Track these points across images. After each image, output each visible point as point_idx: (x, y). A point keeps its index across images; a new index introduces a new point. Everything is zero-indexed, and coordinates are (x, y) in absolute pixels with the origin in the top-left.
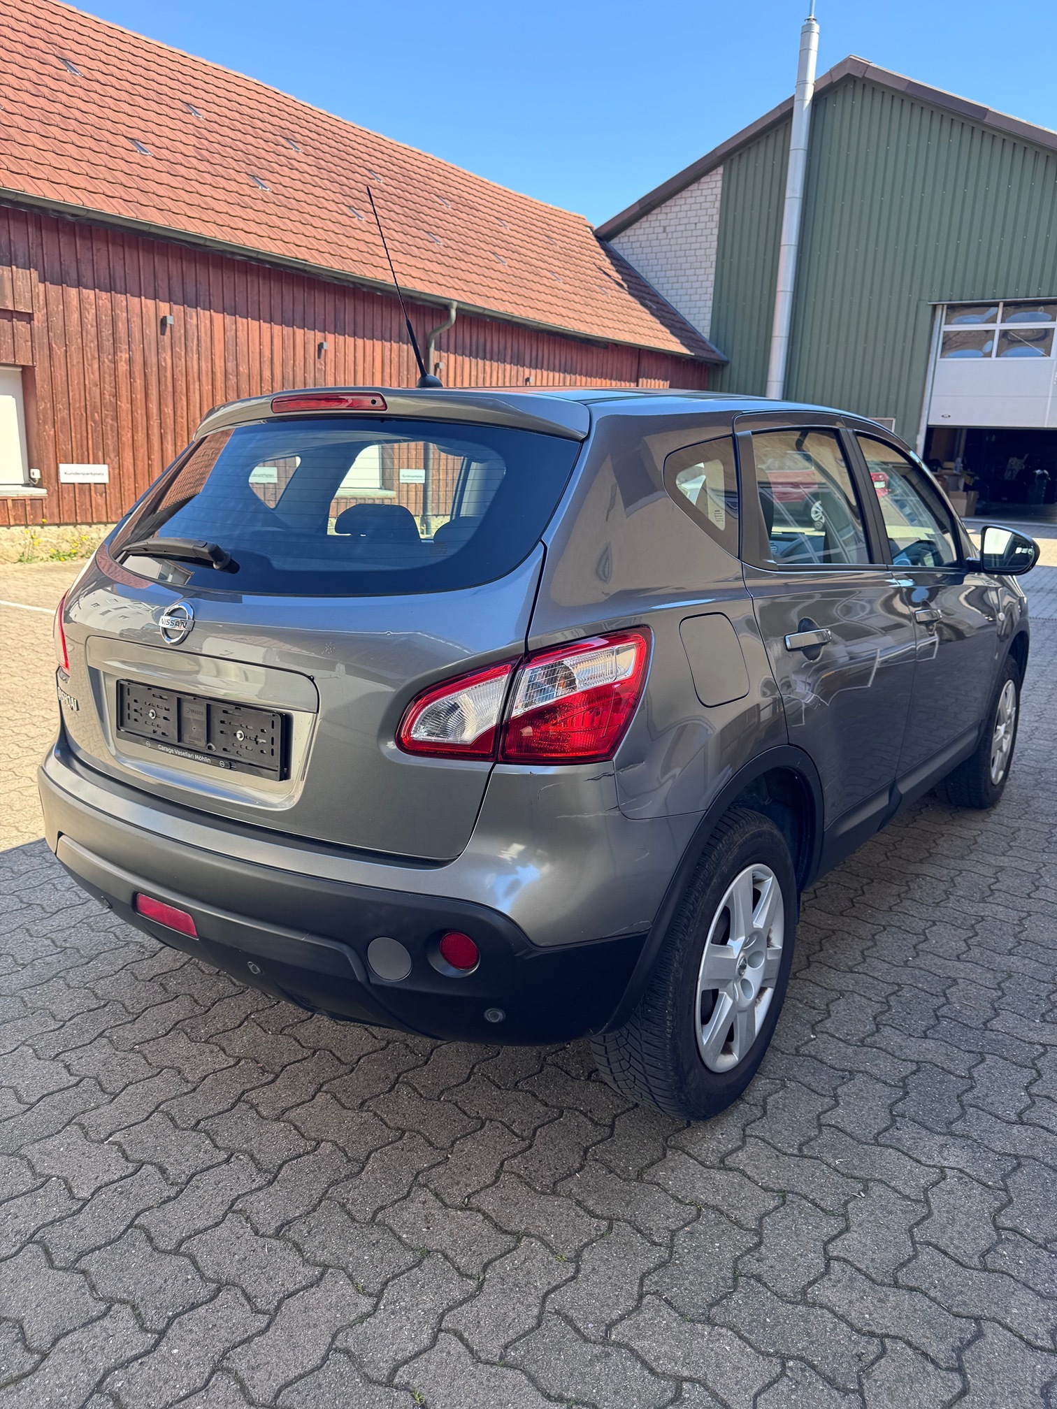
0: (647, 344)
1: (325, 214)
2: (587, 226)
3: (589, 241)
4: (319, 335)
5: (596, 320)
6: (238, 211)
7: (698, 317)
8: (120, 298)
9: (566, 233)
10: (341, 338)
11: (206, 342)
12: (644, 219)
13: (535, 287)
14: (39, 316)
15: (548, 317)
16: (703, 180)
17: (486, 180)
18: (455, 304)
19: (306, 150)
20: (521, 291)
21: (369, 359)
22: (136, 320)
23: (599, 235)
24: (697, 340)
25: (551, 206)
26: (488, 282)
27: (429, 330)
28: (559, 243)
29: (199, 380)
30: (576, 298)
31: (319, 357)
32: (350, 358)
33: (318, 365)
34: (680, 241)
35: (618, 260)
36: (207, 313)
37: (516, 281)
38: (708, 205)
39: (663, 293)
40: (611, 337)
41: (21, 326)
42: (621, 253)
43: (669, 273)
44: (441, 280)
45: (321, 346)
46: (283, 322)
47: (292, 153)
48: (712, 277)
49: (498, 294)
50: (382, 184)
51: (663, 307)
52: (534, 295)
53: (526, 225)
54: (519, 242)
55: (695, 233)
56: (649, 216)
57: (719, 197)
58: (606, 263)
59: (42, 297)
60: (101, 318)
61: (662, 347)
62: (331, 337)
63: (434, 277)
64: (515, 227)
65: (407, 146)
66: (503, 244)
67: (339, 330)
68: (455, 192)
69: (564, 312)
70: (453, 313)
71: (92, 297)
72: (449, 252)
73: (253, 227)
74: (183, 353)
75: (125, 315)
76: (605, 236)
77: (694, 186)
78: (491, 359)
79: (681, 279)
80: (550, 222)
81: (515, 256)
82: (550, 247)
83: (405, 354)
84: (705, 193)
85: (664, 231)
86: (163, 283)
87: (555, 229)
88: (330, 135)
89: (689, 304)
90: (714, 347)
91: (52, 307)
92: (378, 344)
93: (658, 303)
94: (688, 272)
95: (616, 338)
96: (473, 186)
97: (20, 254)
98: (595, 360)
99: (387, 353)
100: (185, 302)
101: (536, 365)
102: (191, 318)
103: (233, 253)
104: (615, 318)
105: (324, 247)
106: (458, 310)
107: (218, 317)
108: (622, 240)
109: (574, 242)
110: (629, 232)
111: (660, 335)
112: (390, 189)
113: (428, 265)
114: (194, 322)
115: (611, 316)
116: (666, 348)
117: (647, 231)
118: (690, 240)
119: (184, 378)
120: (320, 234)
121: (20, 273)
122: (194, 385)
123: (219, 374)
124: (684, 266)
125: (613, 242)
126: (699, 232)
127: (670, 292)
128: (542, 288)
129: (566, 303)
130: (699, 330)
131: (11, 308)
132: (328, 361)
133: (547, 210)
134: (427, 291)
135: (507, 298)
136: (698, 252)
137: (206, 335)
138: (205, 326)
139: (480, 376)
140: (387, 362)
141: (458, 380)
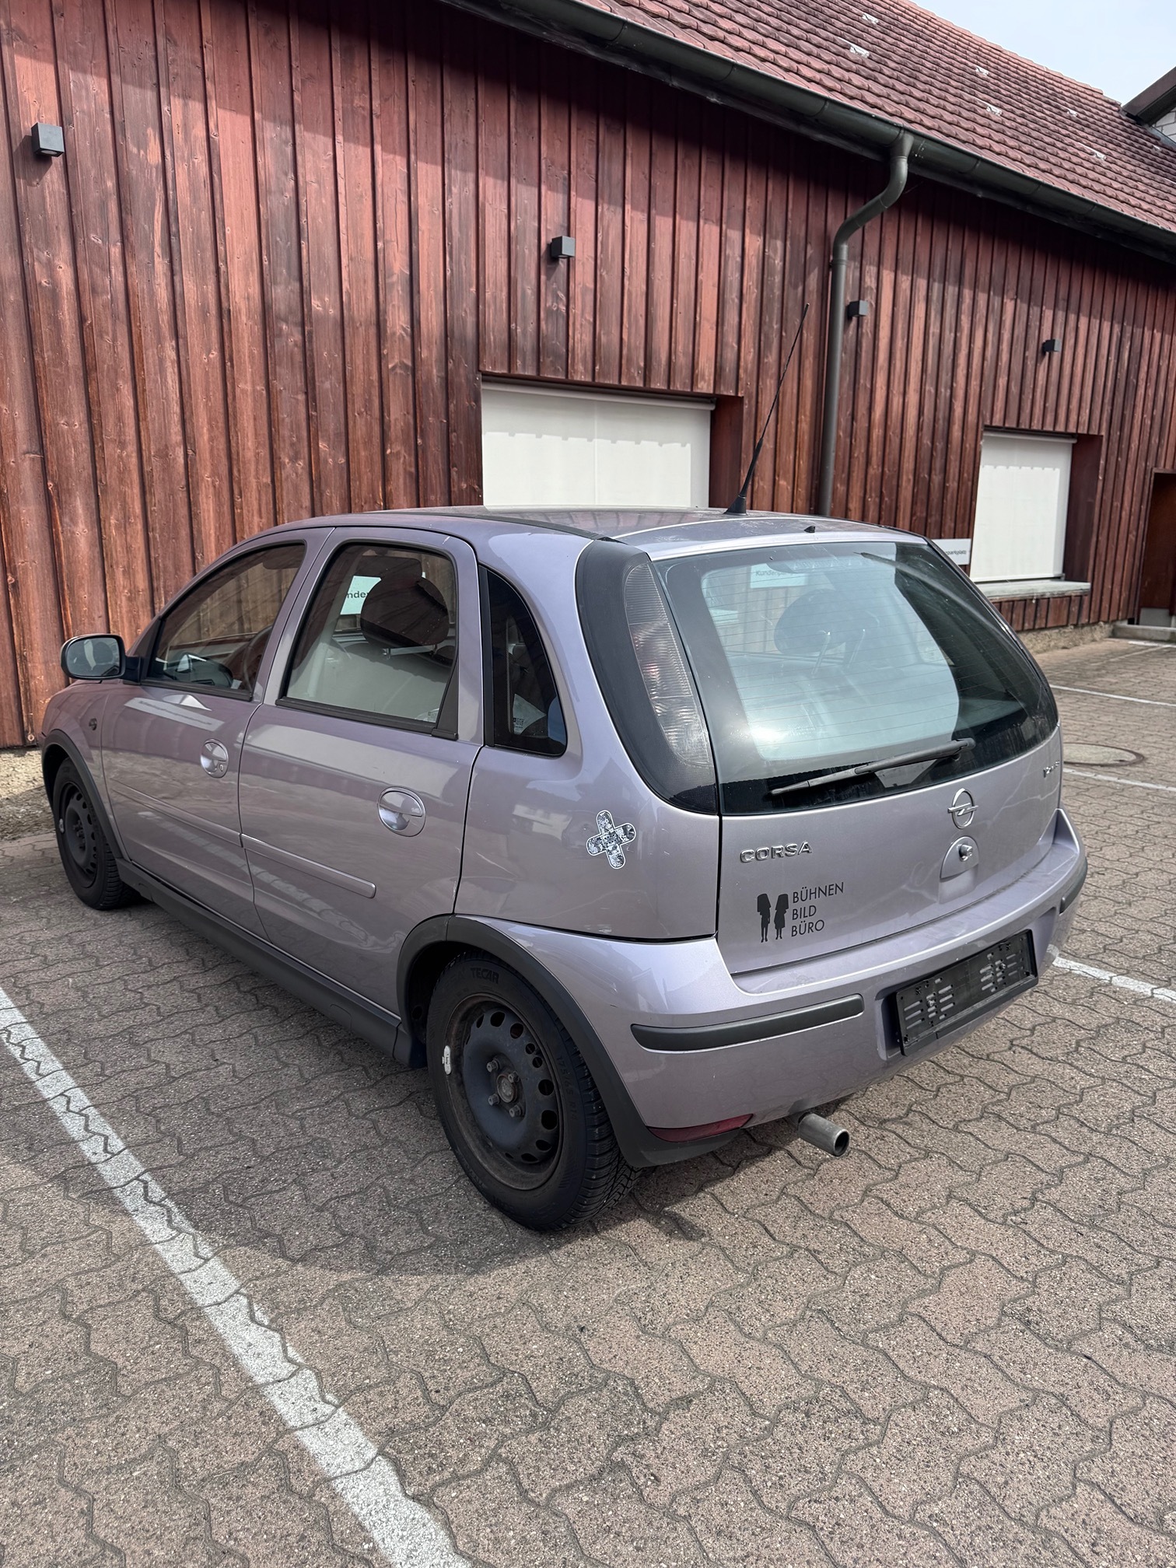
13: (1063, 154)
18: (907, 139)
20: (1039, 153)
23: (1128, 115)
29: (176, 335)
31: (550, 278)
32: (637, 285)
33: (547, 302)
45: (554, 248)
52: (1066, 165)
68: (884, 11)
70: (904, 166)
74: (116, 251)
80: (1050, 86)
87: (1061, 96)
102: (142, 144)
106: (914, 154)
119: (123, 329)
122: (161, 349)
123: (244, 318)
128: (1075, 160)
132: (577, 290)
135: (1017, 157)
137: (195, 199)
139: (949, 336)
140: (732, 296)
141: (900, 344)
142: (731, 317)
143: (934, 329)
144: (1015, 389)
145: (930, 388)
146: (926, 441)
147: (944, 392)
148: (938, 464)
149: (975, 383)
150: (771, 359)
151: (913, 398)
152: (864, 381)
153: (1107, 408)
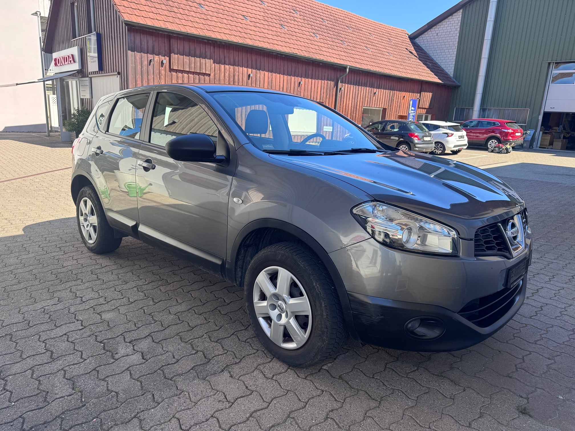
0: (425, 79)
1: (305, 36)
2: (406, 34)
3: (406, 40)
4: (300, 79)
5: (404, 71)
6: (275, 38)
7: (449, 68)
8: (236, 68)
9: (397, 37)
10: (307, 79)
11: (262, 82)
12: (429, 30)
13: (381, 59)
14: (212, 75)
15: (384, 70)
16: (454, 15)
17: (367, 19)
18: (348, 67)
19: (300, 13)
20: (375, 61)
21: (316, 87)
22: (241, 75)
23: (411, 37)
24: (448, 77)
25: (392, 27)
26: (362, 58)
27: (338, 76)
28: (393, 41)
30: (397, 63)
31: (299, 87)
32: (310, 87)
33: (298, 90)
34: (443, 39)
35: (418, 47)
36: (263, 72)
37: (373, 57)
38: (455, 24)
39: (435, 59)
40: (409, 77)
41: (207, 78)
42: (419, 44)
43: (438, 52)
44: (344, 58)
45: (300, 83)
46: (288, 75)
47: (295, 15)
48: (455, 53)
49: (365, 62)
50: (326, 24)
51: (435, 65)
52: (380, 62)
53: (380, 35)
54: (377, 42)
55: (449, 35)
56: (431, 29)
57: (460, 21)
58: (412, 49)
59: (213, 69)
60: (230, 75)
61: (431, 80)
62: (303, 79)
63: (342, 57)
64: (376, 36)
65: (337, 8)
66: (370, 43)
67: (306, 76)
68: (354, 24)
69: (391, 68)
70: (348, 70)
71: (228, 68)
72: (349, 48)
73: (280, 43)
75: (237, 74)
76: (413, 38)
77: (450, 17)
78: (361, 86)
79: (443, 54)
80: (391, 33)
81: (375, 47)
82: (390, 43)
83: (329, 85)
84: (454, 20)
85: (437, 35)
86: (250, 63)
87: (393, 36)
88: (309, 7)
89: (445, 63)
90: (454, 80)
91: (216, 72)
92: (320, 81)
93: (433, 63)
94: (446, 51)
95: (412, 77)
96: (361, 21)
97: (208, 55)
98: (403, 86)
99: (323, 85)
100: (256, 68)
101: (379, 87)
102: (258, 74)
103: (273, 52)
104: (412, 70)
105: (303, 49)
106: (349, 69)
107: (266, 73)
108: (420, 39)
109: (400, 41)
110: (423, 36)
111: (431, 76)
112: (329, 25)
113: (340, 53)
114: (259, 75)
115: (411, 69)
116: (433, 81)
117: (430, 35)
118: (447, 38)
120: (303, 44)
121: (208, 61)
124: (444, 49)
125: (416, 40)
126: (451, 35)
127: (438, 59)
128: (384, 59)
129: (393, 65)
130: (449, 73)
131: (204, 72)
132: (302, 88)
133: (390, 29)
134: (339, 63)
135: (369, 64)
136: (450, 43)
137: (262, 80)
138: (262, 77)
139: (357, 92)
140: (323, 88)
141: (348, 94)
142: (322, 91)
143: (354, 91)
144: (369, 100)
145: (353, 100)
146: (353, 109)
147: (356, 101)
148: (355, 112)
149: (361, 99)
150: (328, 96)
151: (350, 102)
152: (342, 99)
153: (388, 103)
